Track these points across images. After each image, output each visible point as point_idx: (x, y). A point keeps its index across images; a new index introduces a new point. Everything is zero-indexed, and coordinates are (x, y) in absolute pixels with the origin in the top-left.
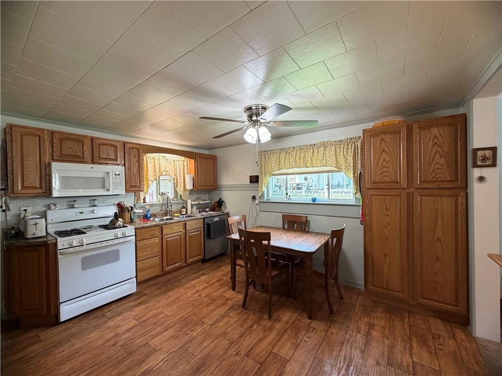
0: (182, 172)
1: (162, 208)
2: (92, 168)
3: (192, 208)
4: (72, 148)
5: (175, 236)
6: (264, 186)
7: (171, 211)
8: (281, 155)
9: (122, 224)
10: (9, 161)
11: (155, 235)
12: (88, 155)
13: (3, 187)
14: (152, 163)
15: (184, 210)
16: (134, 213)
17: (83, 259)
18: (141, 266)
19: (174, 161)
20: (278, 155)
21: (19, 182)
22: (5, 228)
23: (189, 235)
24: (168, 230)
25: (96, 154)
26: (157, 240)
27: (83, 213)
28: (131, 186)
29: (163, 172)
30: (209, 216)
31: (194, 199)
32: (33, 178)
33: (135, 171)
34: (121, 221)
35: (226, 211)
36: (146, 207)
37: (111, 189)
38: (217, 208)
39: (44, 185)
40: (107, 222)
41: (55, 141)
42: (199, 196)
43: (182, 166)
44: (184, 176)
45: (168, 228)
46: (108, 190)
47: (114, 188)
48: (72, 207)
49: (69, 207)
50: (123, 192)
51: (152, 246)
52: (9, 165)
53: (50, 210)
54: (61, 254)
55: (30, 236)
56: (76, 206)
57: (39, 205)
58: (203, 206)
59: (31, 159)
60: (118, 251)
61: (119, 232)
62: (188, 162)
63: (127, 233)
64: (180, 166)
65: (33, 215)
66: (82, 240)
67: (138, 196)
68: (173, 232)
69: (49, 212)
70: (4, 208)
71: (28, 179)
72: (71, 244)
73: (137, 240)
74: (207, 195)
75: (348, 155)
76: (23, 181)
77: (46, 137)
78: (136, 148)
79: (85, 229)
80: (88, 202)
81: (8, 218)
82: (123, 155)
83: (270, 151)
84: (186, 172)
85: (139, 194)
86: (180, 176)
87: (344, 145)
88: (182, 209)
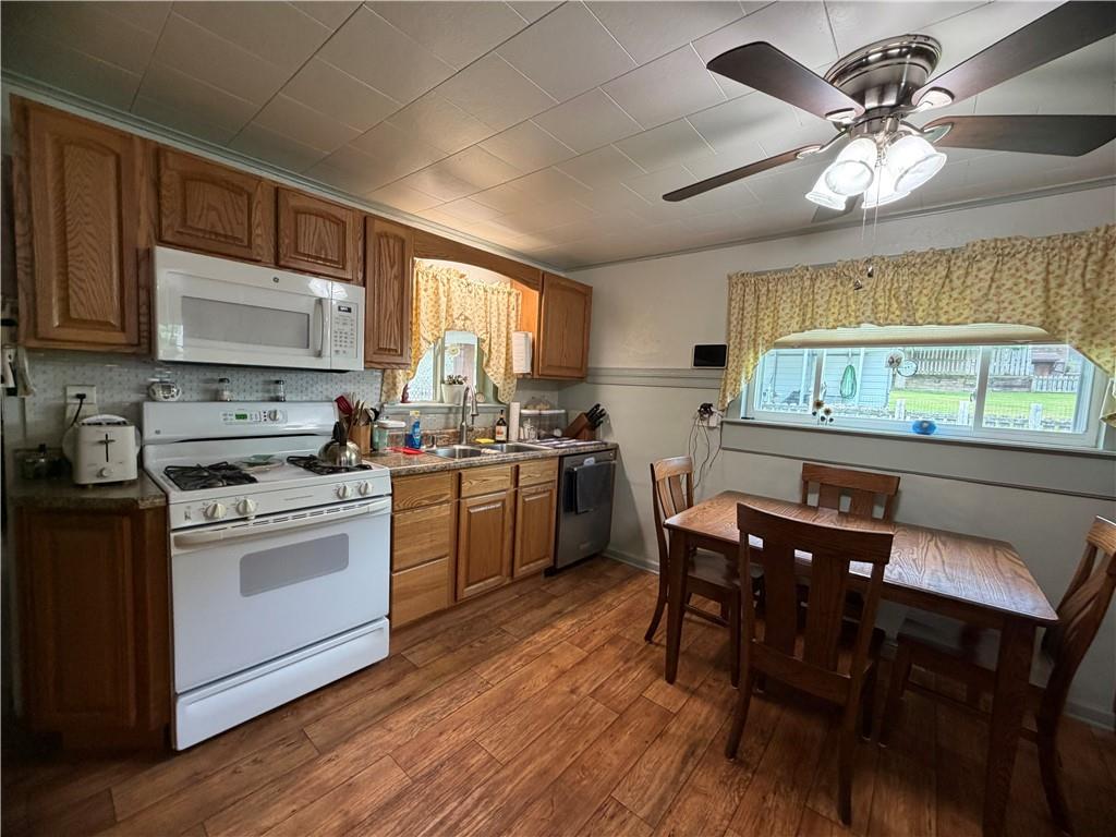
0: (504, 323)
1: (447, 419)
2: (276, 280)
3: (521, 425)
4: (215, 209)
5: (489, 503)
6: (743, 375)
7: (472, 430)
8: (818, 284)
9: (357, 459)
10: (19, 227)
11: (441, 496)
12: (263, 240)
13: (7, 316)
14: (430, 291)
15: (503, 429)
16: (383, 427)
17: (247, 562)
18: (402, 585)
19: (486, 291)
20: (807, 283)
21: (54, 300)
22: (20, 447)
23: (524, 501)
24: (474, 483)
25: (287, 241)
26: (446, 511)
27: (244, 417)
28: (380, 349)
29: (458, 319)
30: (573, 450)
31: (525, 402)
32: (99, 292)
33: (391, 306)
34: (354, 451)
35: (611, 440)
36: (412, 413)
37: (327, 351)
38: (586, 432)
39: (131, 320)
40: (314, 448)
41: (165, 179)
42: (538, 394)
43: (505, 308)
44: (508, 338)
45: (474, 477)
46: (319, 355)
47: (334, 349)
48: (216, 397)
49: (208, 397)
50: (358, 364)
51: (432, 528)
52: (19, 241)
53: (154, 400)
54: (180, 543)
55: (87, 477)
56: (226, 394)
57: (120, 384)
58: (547, 423)
59: (91, 229)
60: (344, 538)
61: (349, 482)
62: (520, 297)
63: (370, 486)
64: (501, 305)
65: (103, 411)
66: (245, 502)
67: (390, 381)
68: (487, 488)
69: (148, 407)
70: (11, 384)
71: (81, 294)
72: (209, 513)
73: (396, 508)
74: (556, 393)
75: (1098, 286)
76: (65, 300)
77: (139, 162)
78: (396, 237)
79: (251, 465)
80: (260, 387)
81: (30, 417)
82: (360, 253)
83: (776, 272)
84: (513, 325)
85: (395, 378)
86: (499, 336)
87: (1089, 249)
88: (498, 428)
